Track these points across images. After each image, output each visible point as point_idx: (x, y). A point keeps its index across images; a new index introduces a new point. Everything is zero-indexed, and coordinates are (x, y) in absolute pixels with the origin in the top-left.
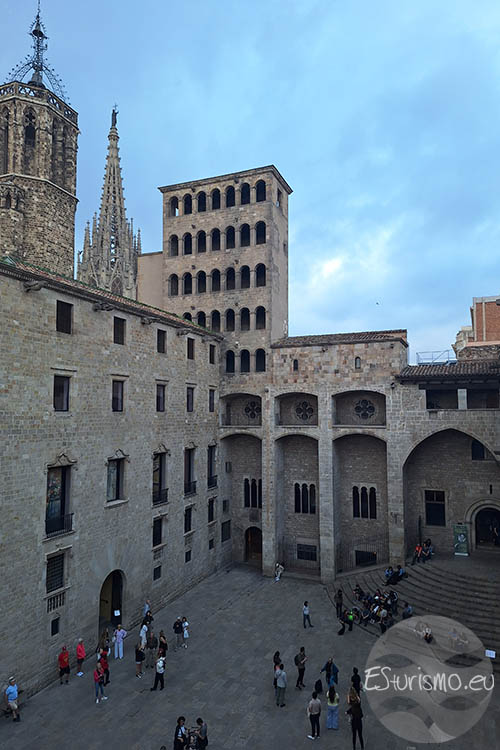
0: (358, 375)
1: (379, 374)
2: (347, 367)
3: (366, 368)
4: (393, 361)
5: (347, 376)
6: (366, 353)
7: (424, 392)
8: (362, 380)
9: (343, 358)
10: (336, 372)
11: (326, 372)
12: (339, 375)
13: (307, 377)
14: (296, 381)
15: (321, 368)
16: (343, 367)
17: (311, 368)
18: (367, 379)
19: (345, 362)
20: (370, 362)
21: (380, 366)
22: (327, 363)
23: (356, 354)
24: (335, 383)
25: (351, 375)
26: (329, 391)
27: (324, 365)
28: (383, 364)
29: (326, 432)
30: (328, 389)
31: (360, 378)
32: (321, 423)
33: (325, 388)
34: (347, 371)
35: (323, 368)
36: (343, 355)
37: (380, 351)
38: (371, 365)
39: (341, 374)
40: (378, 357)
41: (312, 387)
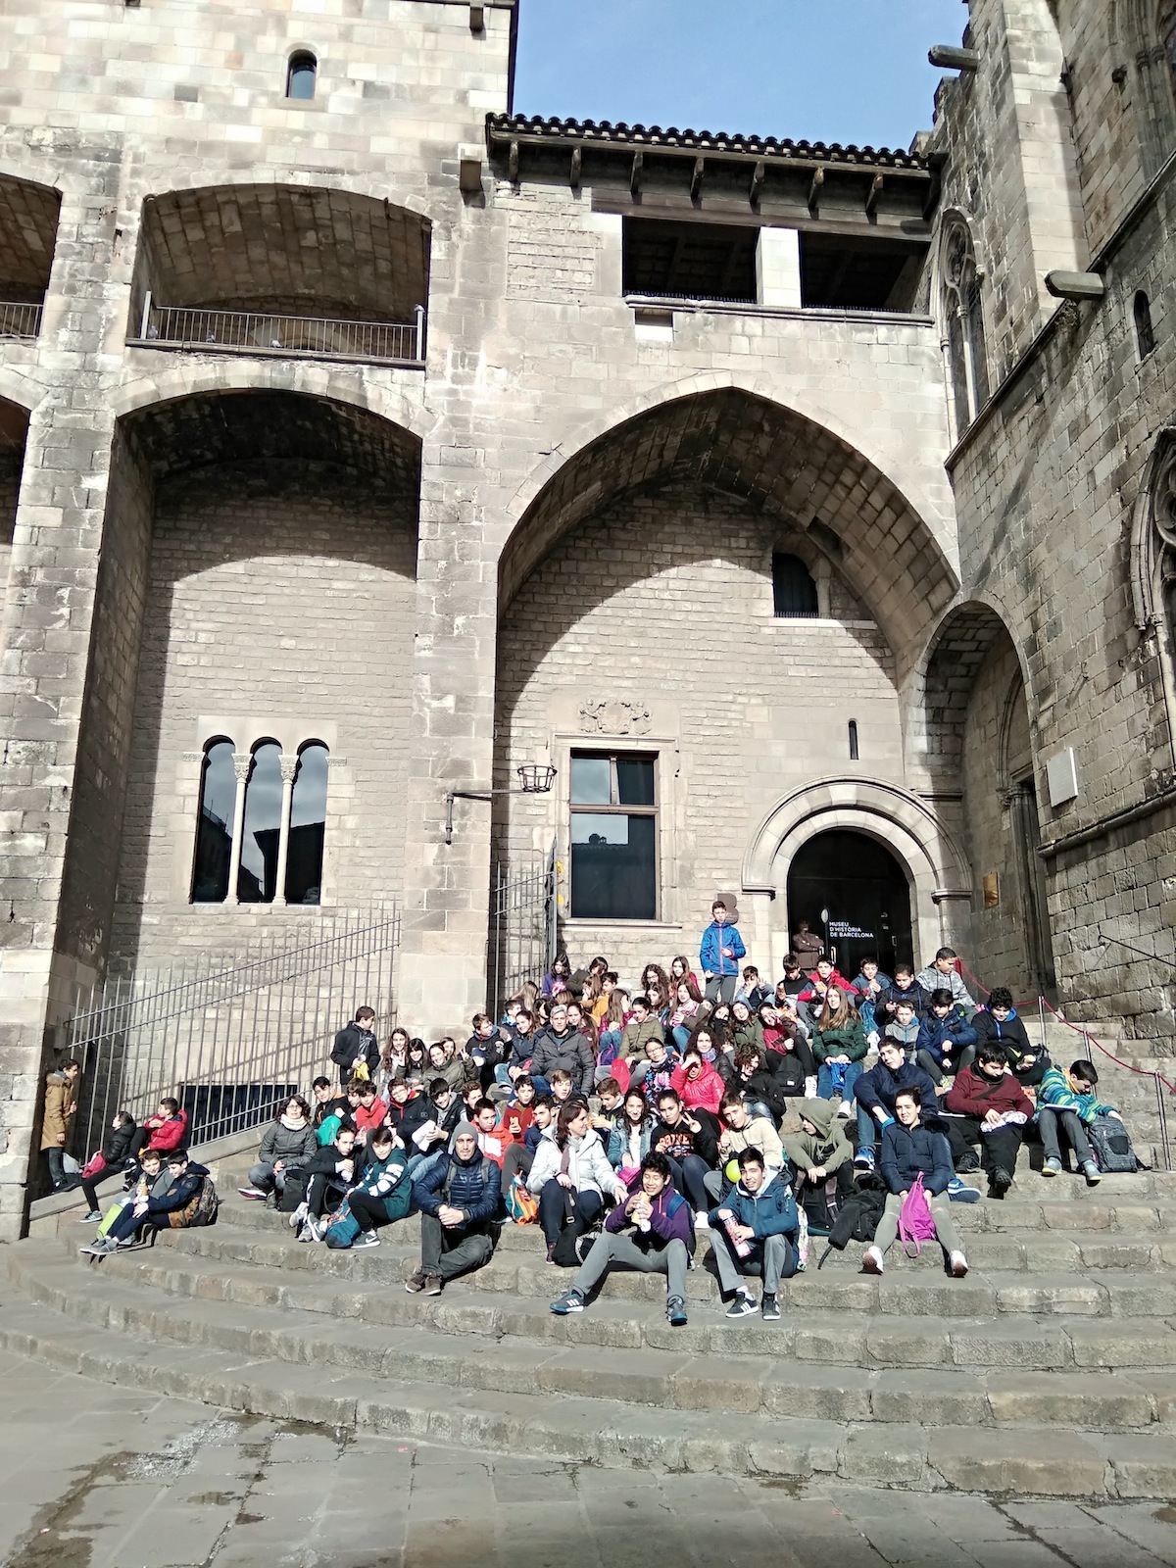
0: (296, 119)
1: (404, 127)
2: (245, 81)
3: (342, 99)
4: (477, 87)
5: (242, 116)
6: (346, 35)
7: (611, 226)
8: (321, 144)
9: (227, 41)
10: (185, 94)
11: (126, 89)
12: (195, 111)
15: (100, 68)
16: (221, 80)
17: (43, 63)
18: (342, 143)
19: (236, 60)
20: (364, 72)
21: (418, 98)
22: (142, 52)
24: (168, 141)
25: (257, 115)
26: (135, 173)
27: (119, 57)
28: (432, 90)
29: (88, 368)
30: (126, 167)
31: (307, 135)
32: (61, 323)
33: (116, 156)
34: (241, 97)
35: (115, 70)
36: (230, 27)
37: (415, 36)
38: (369, 88)
39: (210, 108)
40: (407, 61)
41: (35, 148)
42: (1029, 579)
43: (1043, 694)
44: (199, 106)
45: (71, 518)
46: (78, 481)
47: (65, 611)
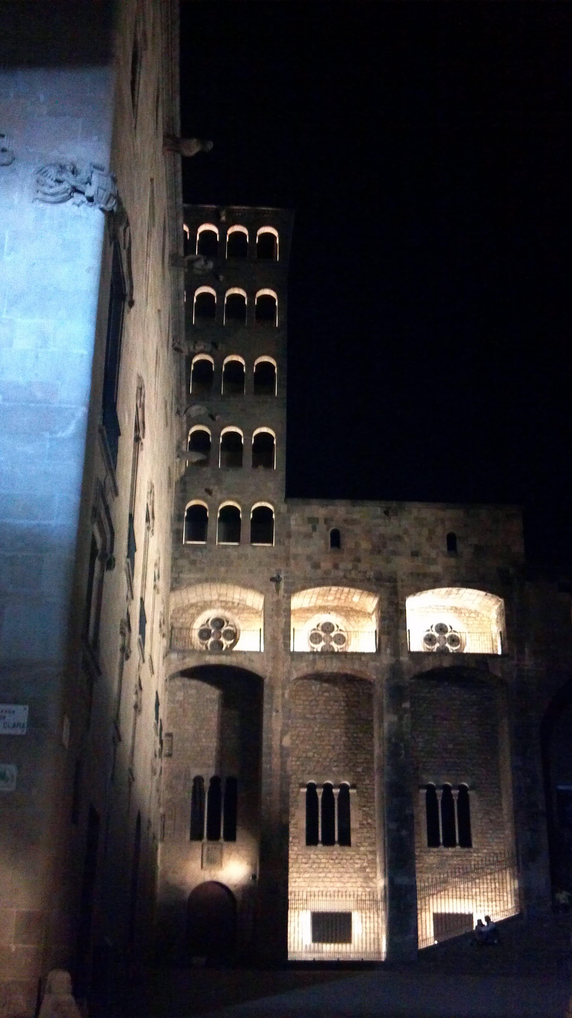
0: (453, 561)
2: (434, 547)
3: (467, 552)
5: (434, 562)
6: (466, 526)
8: (462, 570)
9: (425, 532)
10: (415, 554)
11: (394, 553)
12: (419, 561)
13: (358, 560)
14: (336, 566)
15: (385, 545)
16: (425, 547)
17: (365, 545)
18: (470, 570)
19: (430, 539)
20: (474, 541)
21: (493, 549)
22: (397, 538)
23: (449, 527)
24: (412, 574)
25: (439, 561)
26: (403, 587)
27: (391, 541)
28: (498, 546)
29: (398, 662)
30: (399, 584)
31: (458, 567)
32: (387, 646)
33: (395, 581)
34: (433, 555)
35: (390, 546)
36: (426, 526)
37: (490, 524)
38: (476, 547)
39: (423, 559)
40: (488, 534)
41: (369, 580)
44: (420, 558)
45: (401, 718)
46: (401, 704)
47: (403, 752)
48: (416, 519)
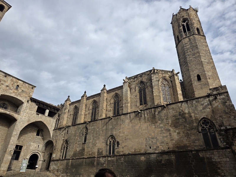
0: (16, 91)
1: (24, 94)
2: (13, 87)
3: (20, 91)
4: (31, 93)
5: (11, 90)
6: (22, 85)
7: (37, 107)
8: (17, 94)
9: (12, 83)
10: (7, 86)
11: (2, 84)
12: (8, 88)
18: (19, 94)
19: (12, 85)
20: (23, 89)
21: (26, 92)
22: (5, 81)
23: (18, 84)
25: (13, 90)
27: (3, 81)
28: (27, 92)
31: (16, 93)
35: (2, 82)
36: (13, 82)
37: (27, 87)
38: (23, 90)
39: (9, 88)
40: (26, 89)
42: (56, 142)
43: (55, 150)
48: (11, 79)
